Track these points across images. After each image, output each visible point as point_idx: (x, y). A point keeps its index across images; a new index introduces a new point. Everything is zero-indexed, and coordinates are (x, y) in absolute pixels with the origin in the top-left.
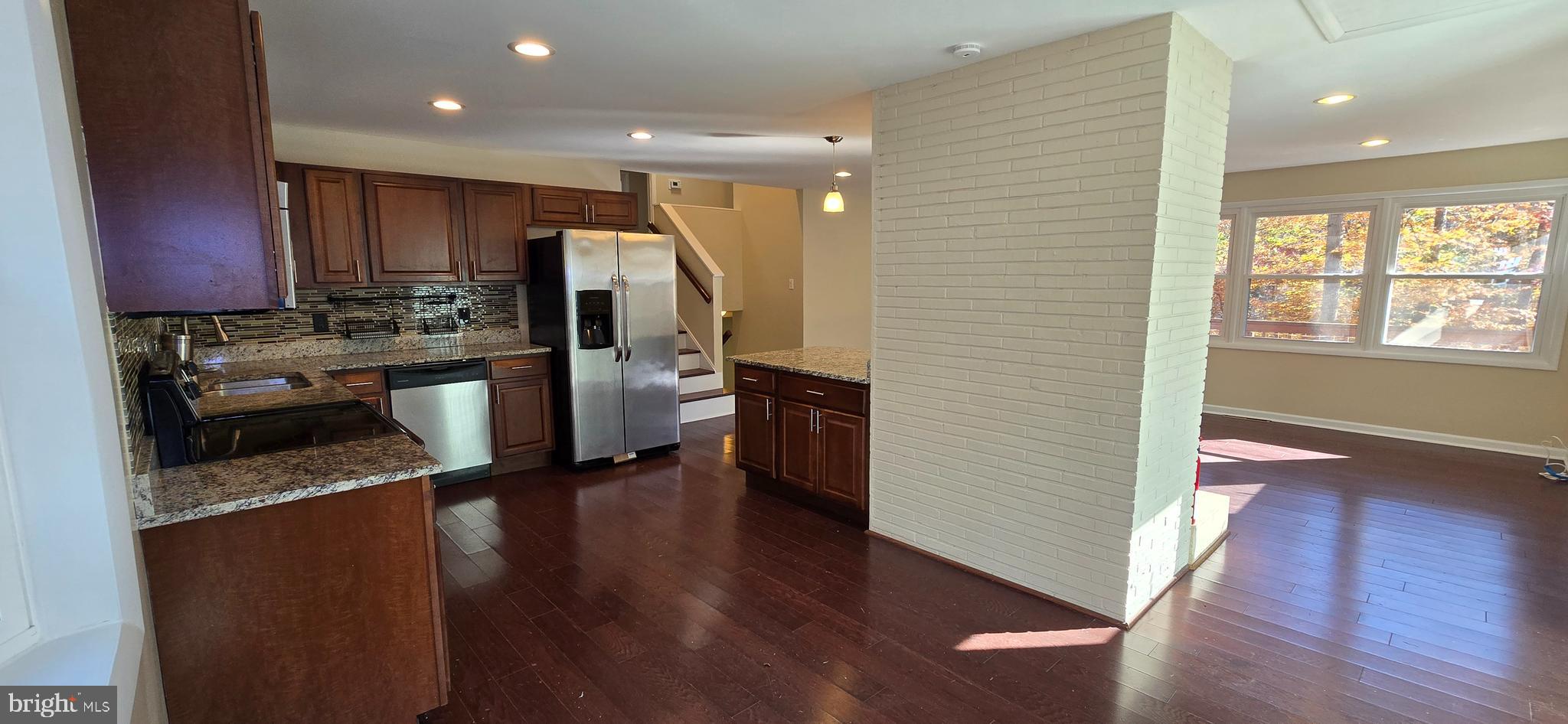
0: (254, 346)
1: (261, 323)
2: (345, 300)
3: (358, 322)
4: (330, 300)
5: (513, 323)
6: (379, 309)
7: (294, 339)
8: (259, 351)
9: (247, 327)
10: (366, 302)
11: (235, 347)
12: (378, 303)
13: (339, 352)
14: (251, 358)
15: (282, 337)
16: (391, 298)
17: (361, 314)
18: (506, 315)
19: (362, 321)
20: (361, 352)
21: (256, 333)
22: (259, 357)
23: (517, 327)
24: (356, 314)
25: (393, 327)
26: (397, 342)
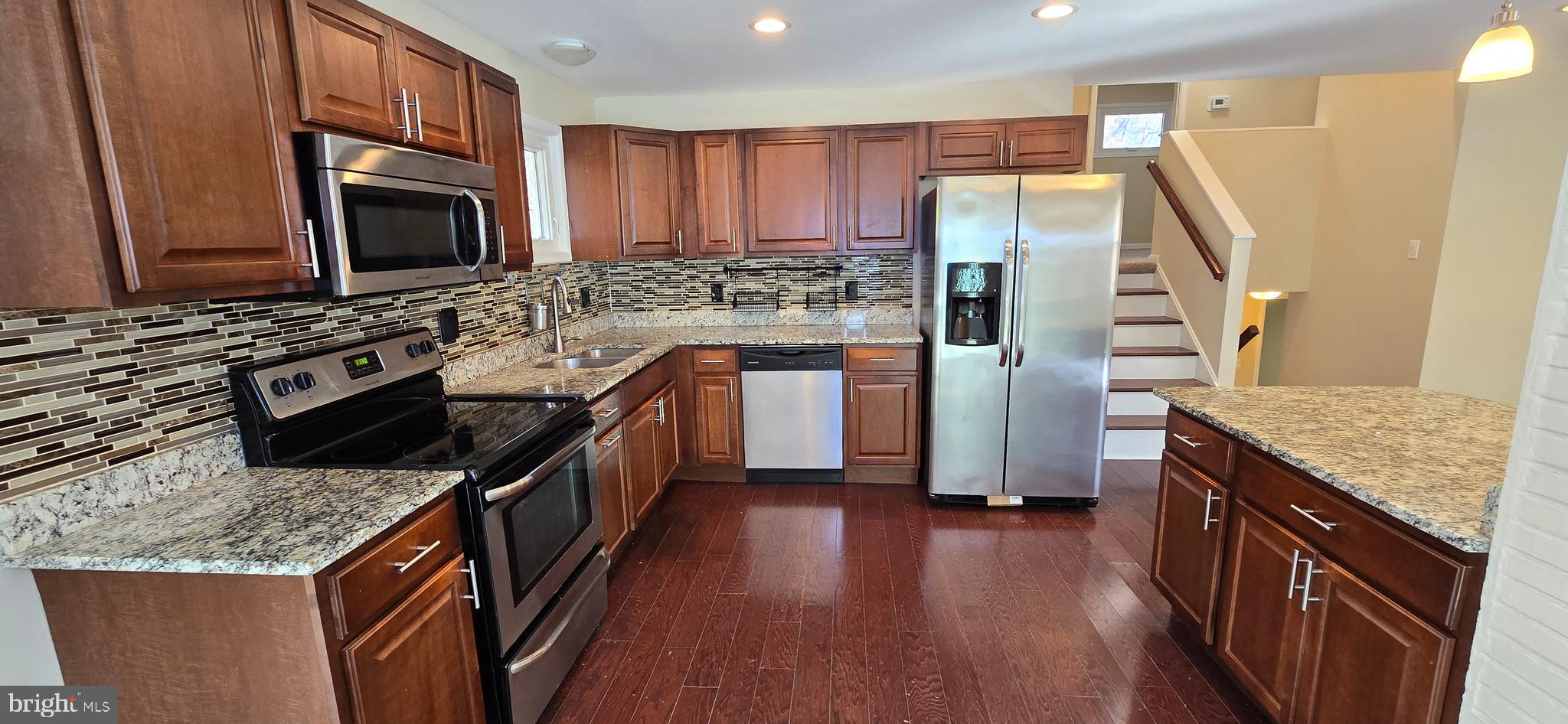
0: (664, 312)
1: (671, 291)
2: (737, 270)
3: (749, 293)
4: (726, 270)
5: (907, 301)
6: (767, 281)
7: (695, 308)
8: (668, 318)
9: (662, 295)
10: (756, 272)
11: (652, 313)
12: (764, 274)
13: (729, 323)
14: (662, 324)
15: (687, 306)
16: (777, 269)
17: (752, 285)
18: (898, 291)
19: (752, 293)
20: (749, 324)
21: (668, 301)
22: (668, 323)
23: (910, 306)
24: (748, 285)
25: (776, 300)
26: (781, 316)
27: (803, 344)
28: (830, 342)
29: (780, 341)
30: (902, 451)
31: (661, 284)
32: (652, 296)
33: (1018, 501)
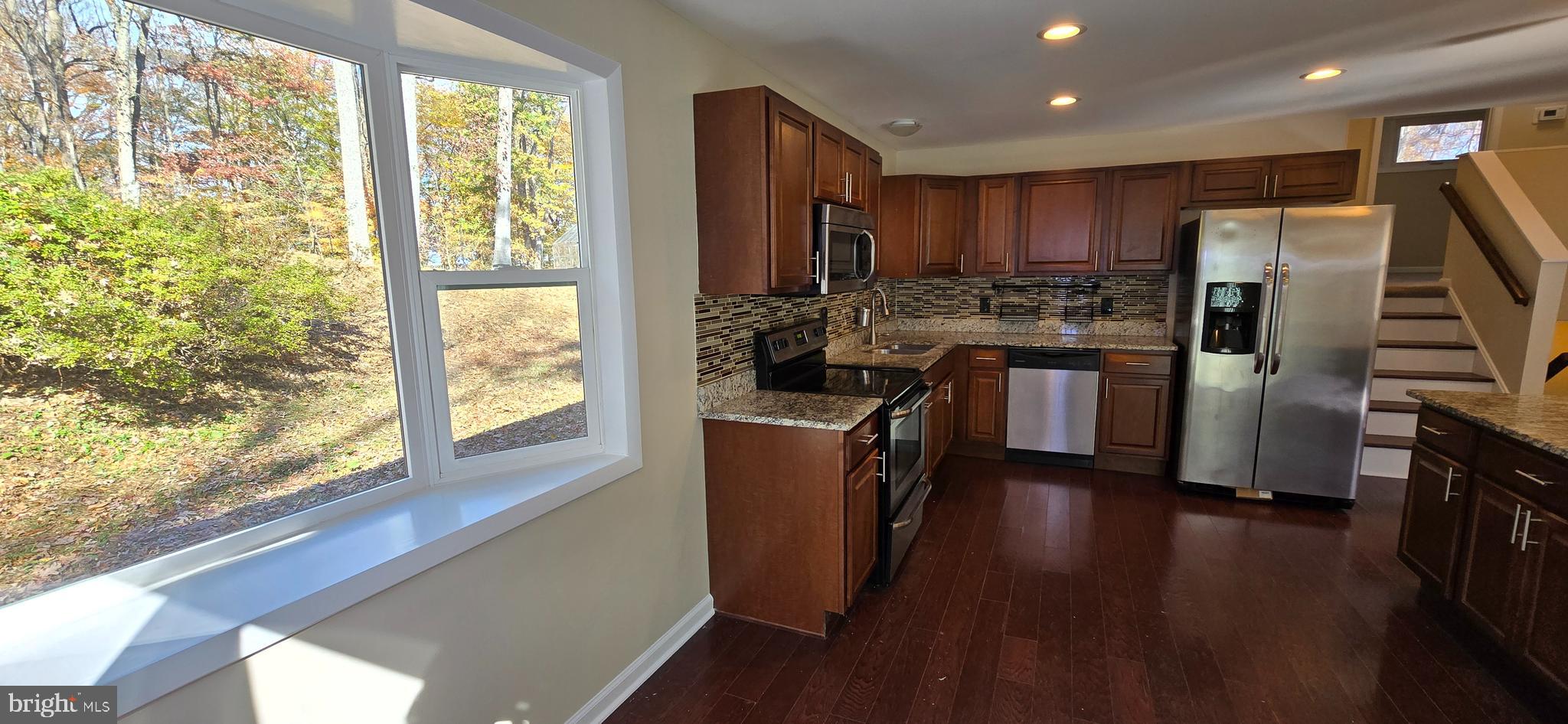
0: (939, 320)
1: (946, 303)
2: (1004, 287)
3: (1012, 306)
4: (994, 287)
5: (1160, 317)
6: (1030, 296)
7: (965, 317)
8: (942, 324)
9: (939, 306)
10: (1020, 289)
11: (929, 320)
12: (1028, 291)
13: (994, 330)
14: (937, 329)
15: (958, 315)
16: (1039, 286)
17: (1015, 299)
18: (1153, 307)
19: (1015, 306)
20: (1011, 332)
21: (942, 310)
22: (941, 329)
23: (1163, 321)
24: (1012, 299)
25: (1036, 312)
26: (1040, 326)
27: (1065, 348)
28: (1089, 347)
29: (1044, 344)
30: (1152, 444)
31: (938, 297)
32: (930, 306)
33: (1268, 496)
